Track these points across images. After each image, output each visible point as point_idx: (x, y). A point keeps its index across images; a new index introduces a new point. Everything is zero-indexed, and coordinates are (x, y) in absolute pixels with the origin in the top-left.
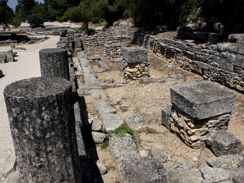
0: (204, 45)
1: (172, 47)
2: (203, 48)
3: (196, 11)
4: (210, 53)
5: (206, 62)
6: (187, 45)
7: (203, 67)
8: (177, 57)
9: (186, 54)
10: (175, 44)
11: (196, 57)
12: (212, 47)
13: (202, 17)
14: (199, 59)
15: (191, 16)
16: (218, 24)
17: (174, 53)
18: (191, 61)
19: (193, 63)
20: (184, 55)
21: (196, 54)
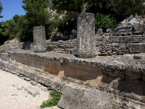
0: (69, 41)
1: (51, 45)
2: (69, 42)
3: (55, 30)
4: (73, 43)
5: (72, 48)
6: (60, 43)
7: (71, 50)
8: (55, 50)
9: (59, 47)
10: (52, 44)
11: (66, 47)
12: (74, 40)
13: (59, 32)
14: (68, 47)
15: (53, 32)
16: (74, 30)
17: (52, 48)
18: (63, 49)
19: (64, 50)
20: (59, 48)
21: (66, 45)
